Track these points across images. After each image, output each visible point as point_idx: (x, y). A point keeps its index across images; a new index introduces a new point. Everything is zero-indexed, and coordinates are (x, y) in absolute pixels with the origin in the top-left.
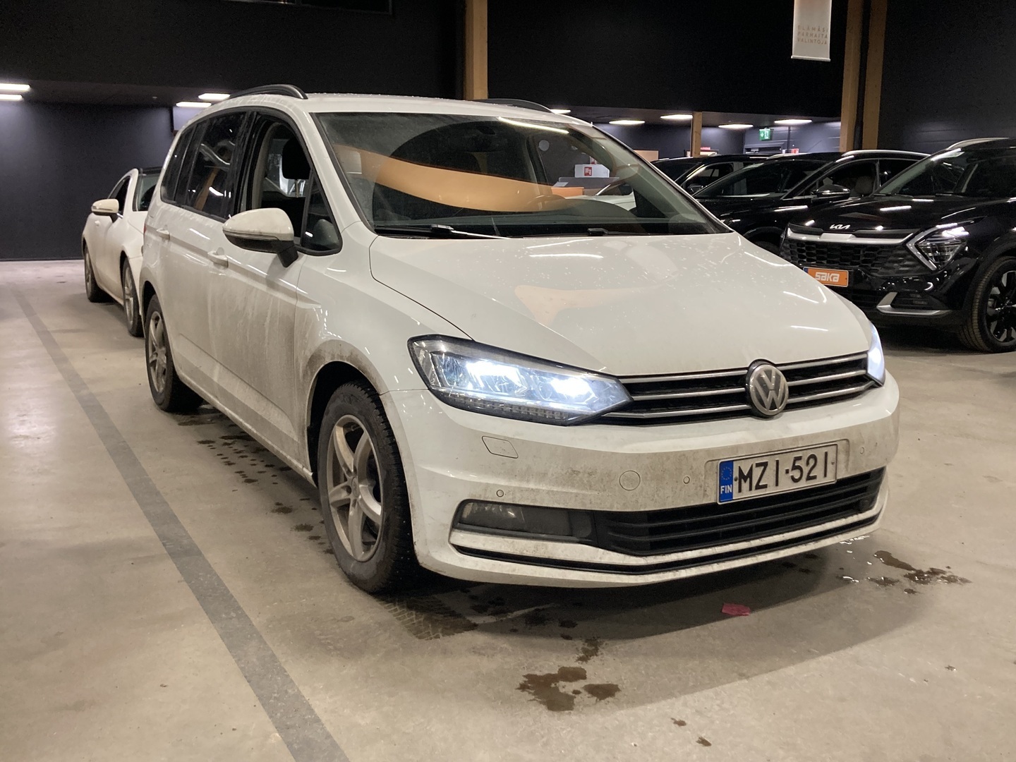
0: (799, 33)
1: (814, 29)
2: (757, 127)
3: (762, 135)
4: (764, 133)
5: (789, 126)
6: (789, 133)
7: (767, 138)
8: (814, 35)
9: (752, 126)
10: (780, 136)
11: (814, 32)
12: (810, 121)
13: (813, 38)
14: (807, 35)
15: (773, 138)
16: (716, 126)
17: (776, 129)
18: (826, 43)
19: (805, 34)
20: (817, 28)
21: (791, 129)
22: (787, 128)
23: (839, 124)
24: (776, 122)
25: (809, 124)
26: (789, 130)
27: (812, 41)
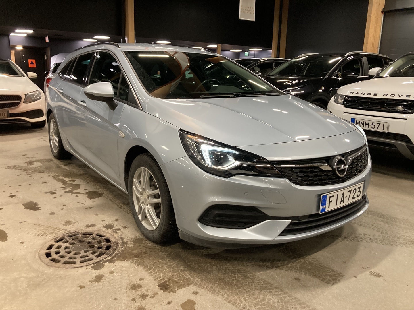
0: (242, 9)
1: (248, 8)
2: (244, 51)
3: (246, 54)
4: (246, 53)
5: (255, 51)
6: (255, 54)
7: (247, 55)
8: (248, 10)
9: (242, 51)
10: (252, 55)
11: (248, 9)
12: (262, 49)
13: (248, 11)
14: (246, 9)
15: (249, 55)
16: (229, 51)
17: (250, 52)
18: (253, 14)
19: (245, 9)
20: (249, 8)
21: (256, 52)
22: (254, 52)
23: (271, 51)
24: (250, 49)
25: (261, 50)
26: (255, 53)
27: (247, 12)
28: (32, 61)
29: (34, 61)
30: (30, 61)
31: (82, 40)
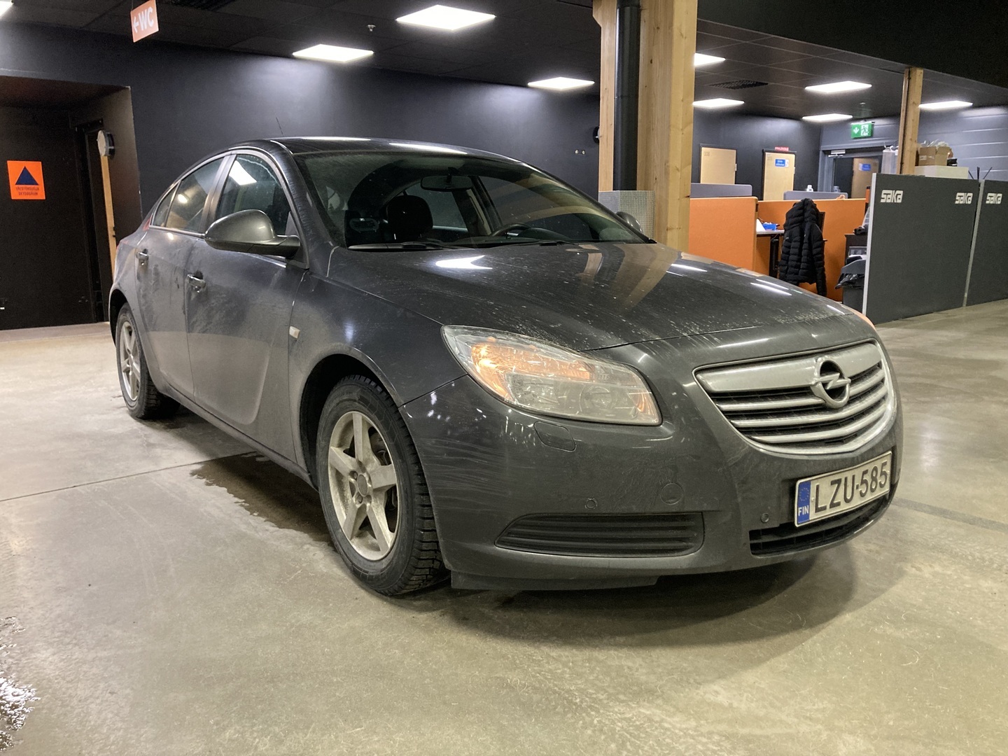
28: (25, 168)
29: (35, 169)
30: (15, 168)
31: (288, 56)
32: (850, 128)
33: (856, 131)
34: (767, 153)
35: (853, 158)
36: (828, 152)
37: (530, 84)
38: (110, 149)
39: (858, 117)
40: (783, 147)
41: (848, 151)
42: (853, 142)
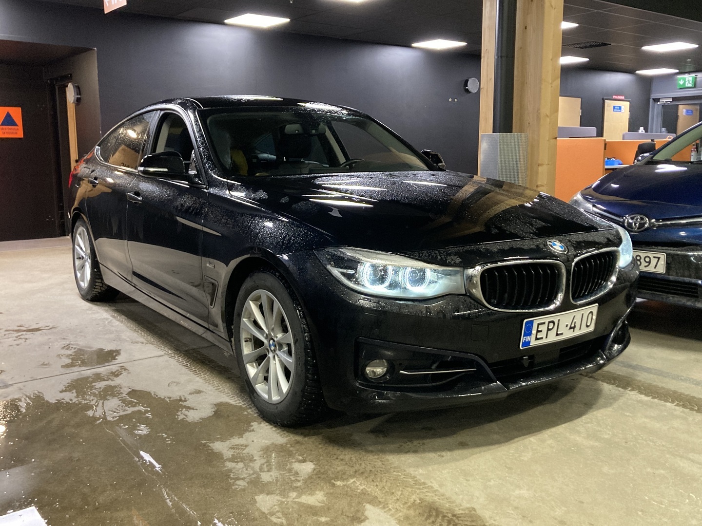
28: (8, 113)
29: (16, 113)
32: (677, 80)
33: (681, 82)
34: (606, 101)
35: (678, 105)
36: (657, 100)
37: (414, 45)
38: (77, 98)
39: (683, 71)
40: (620, 95)
41: (674, 99)
42: (680, 92)
